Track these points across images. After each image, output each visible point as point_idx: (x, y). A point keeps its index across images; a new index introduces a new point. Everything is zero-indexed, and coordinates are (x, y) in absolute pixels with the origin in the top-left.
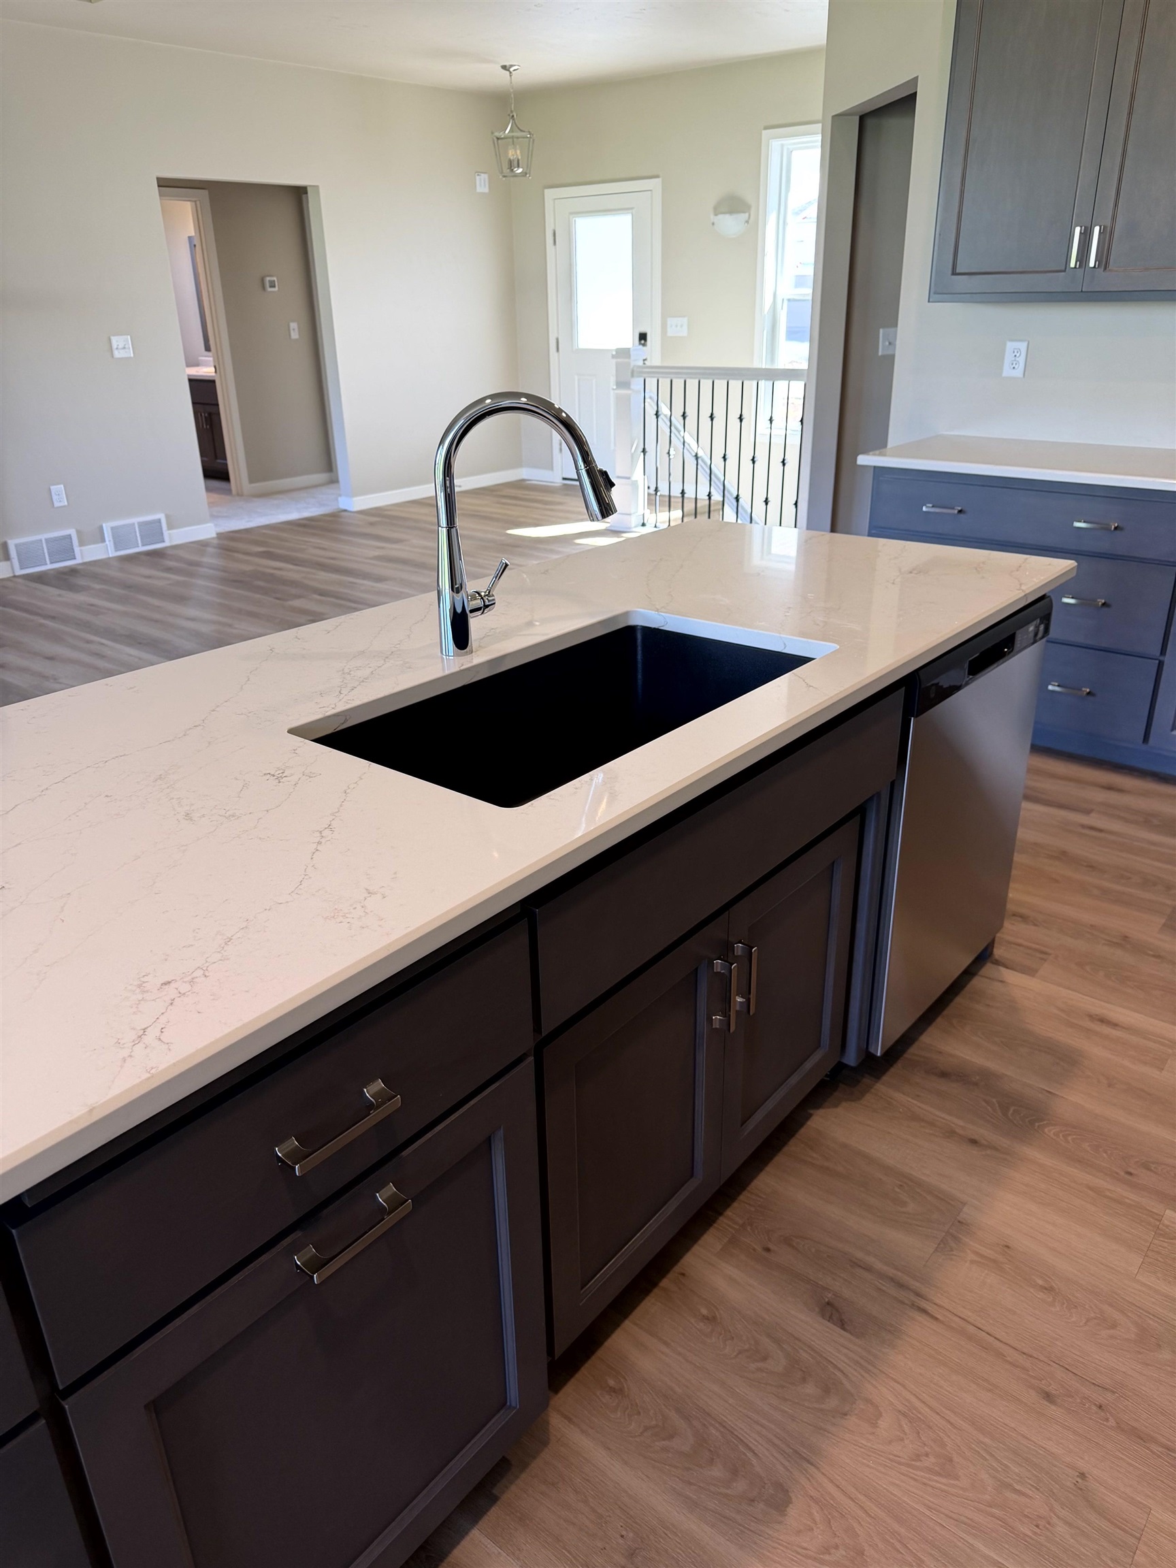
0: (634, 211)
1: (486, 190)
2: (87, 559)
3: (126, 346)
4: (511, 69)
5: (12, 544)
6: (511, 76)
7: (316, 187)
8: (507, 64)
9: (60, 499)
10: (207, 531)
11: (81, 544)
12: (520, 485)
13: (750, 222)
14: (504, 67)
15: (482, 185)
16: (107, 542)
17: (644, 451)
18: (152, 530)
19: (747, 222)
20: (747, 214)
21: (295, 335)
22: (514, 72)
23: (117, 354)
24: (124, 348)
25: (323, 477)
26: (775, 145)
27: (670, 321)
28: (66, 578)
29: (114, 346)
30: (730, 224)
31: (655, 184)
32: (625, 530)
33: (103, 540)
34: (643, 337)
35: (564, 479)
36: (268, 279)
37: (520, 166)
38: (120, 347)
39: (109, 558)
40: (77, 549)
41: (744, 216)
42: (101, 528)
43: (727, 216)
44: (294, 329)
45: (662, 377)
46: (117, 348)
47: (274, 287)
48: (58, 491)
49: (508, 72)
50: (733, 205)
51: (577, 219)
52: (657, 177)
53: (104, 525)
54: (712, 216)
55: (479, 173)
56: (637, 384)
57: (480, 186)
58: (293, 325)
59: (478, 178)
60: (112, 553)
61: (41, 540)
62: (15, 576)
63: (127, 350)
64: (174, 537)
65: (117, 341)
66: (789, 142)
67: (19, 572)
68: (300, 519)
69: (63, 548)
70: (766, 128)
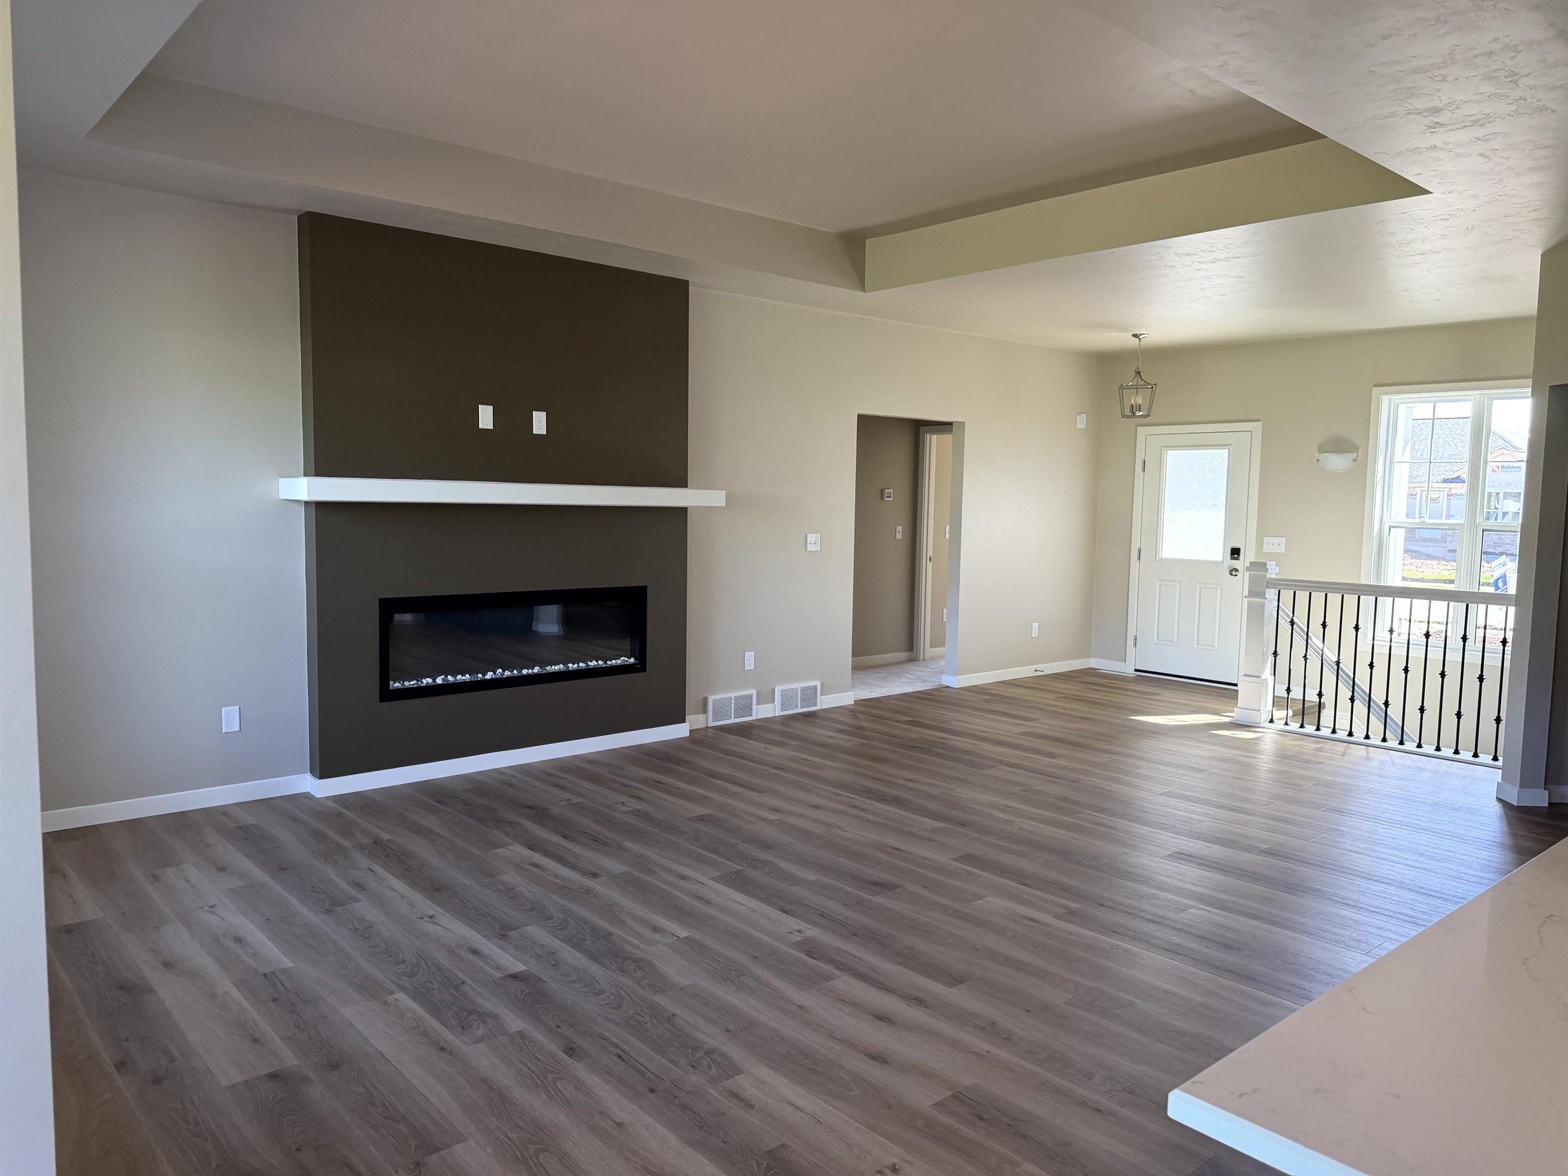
0: (1231, 447)
1: (1084, 427)
2: (760, 717)
3: (816, 542)
4: (1140, 337)
5: (711, 699)
6: (1139, 342)
7: (962, 424)
8: (1138, 333)
9: (750, 664)
10: (847, 698)
11: (758, 703)
12: (1090, 672)
13: (1358, 460)
14: (1135, 336)
15: (1081, 422)
16: (776, 703)
17: (1275, 653)
18: (810, 695)
19: (1355, 460)
20: (1356, 454)
21: (899, 536)
22: (1142, 339)
23: (809, 548)
24: (815, 543)
25: (903, 655)
26: (1385, 399)
27: (1266, 540)
28: (743, 730)
29: (809, 542)
30: (1337, 462)
31: (1257, 427)
32: (1255, 725)
33: (773, 701)
34: (1235, 552)
35: (1136, 670)
36: (886, 491)
37: (1141, 410)
38: (813, 542)
39: (776, 716)
40: (754, 707)
41: (1352, 456)
42: (774, 690)
43: (1334, 455)
44: (899, 532)
45: (1282, 588)
46: (810, 543)
47: (890, 497)
48: (750, 656)
49: (1138, 339)
50: (1338, 445)
51: (1168, 452)
52: (1259, 421)
53: (776, 688)
54: (1317, 454)
55: (1079, 413)
56: (1271, 594)
57: (1080, 423)
58: (899, 528)
59: (1078, 417)
60: (779, 713)
61: (731, 698)
62: (707, 727)
63: (816, 545)
64: (825, 702)
65: (811, 538)
66: (1394, 397)
67: (711, 724)
68: (914, 692)
69: (745, 706)
70: (1376, 386)
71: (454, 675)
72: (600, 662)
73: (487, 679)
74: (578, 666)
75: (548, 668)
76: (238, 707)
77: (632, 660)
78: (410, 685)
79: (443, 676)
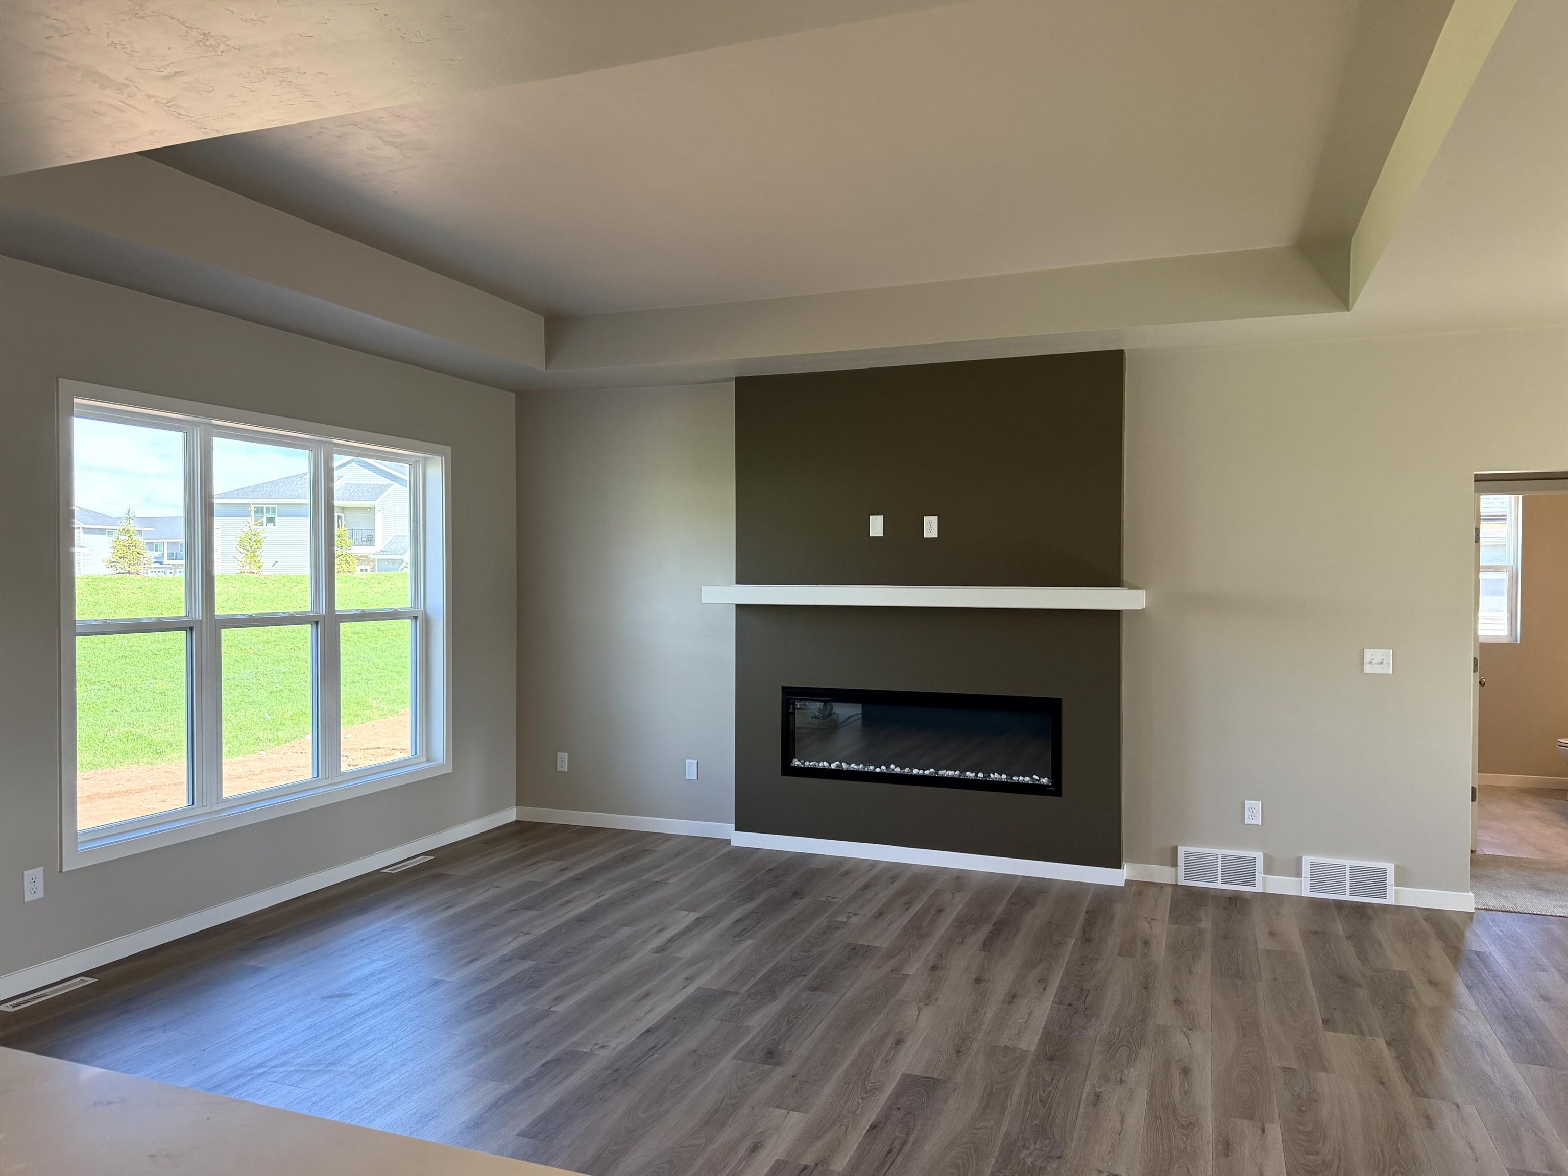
2: (1267, 891)
3: (1385, 662)
5: (1182, 850)
9: (1253, 818)
10: (1460, 901)
11: (1267, 872)
16: (1302, 878)
18: (1372, 880)
23: (1369, 669)
24: (1381, 663)
29: (1367, 660)
33: (1297, 875)
38: (1376, 661)
39: (1298, 896)
40: (1258, 876)
42: (1299, 859)
46: (1370, 663)
48: (1255, 807)
53: (1304, 857)
60: (1304, 892)
61: (1217, 856)
63: (1385, 666)
65: (1373, 655)
67: (1182, 882)
69: (1242, 871)
71: (849, 764)
72: (1004, 776)
73: (877, 772)
74: (976, 776)
75: (941, 773)
76: (696, 761)
77: (1045, 781)
78: (810, 765)
79: (838, 762)
